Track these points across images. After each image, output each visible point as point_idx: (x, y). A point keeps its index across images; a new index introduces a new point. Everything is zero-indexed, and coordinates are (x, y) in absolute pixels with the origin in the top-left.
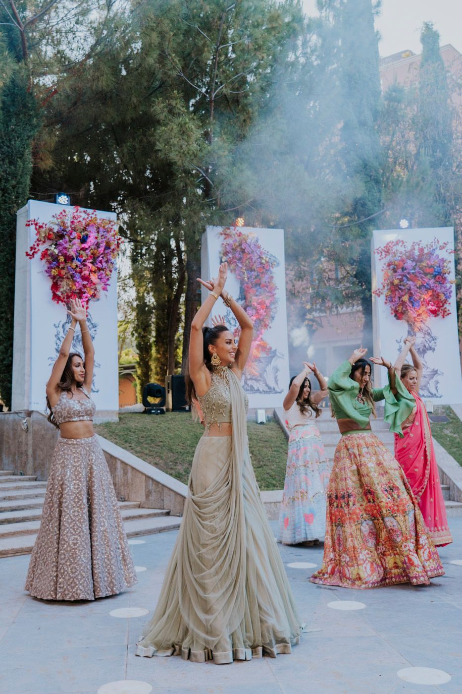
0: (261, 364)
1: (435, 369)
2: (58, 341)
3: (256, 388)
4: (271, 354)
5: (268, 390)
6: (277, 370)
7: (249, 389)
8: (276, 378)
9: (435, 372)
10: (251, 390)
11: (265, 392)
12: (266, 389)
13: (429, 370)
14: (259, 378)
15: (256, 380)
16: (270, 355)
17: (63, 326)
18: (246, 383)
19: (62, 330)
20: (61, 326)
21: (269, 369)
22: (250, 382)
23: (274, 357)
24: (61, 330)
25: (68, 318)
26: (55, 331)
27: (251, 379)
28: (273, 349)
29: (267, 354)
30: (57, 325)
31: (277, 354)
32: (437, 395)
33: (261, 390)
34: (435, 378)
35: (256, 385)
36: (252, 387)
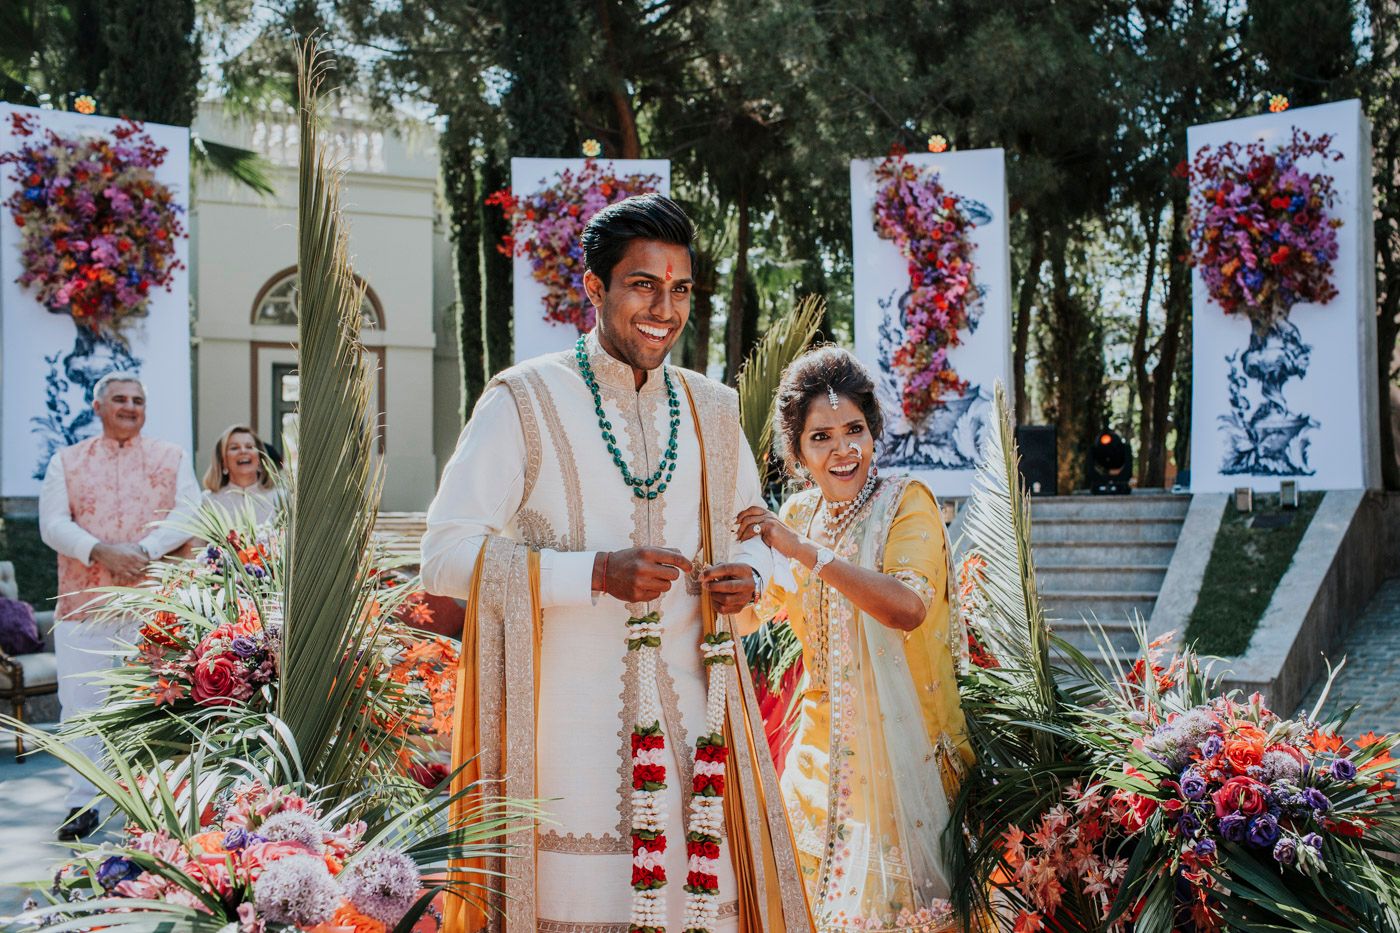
0: (946, 414)
1: (1304, 415)
3: (936, 460)
4: (970, 394)
5: (960, 463)
6: (979, 424)
7: (922, 460)
8: (976, 439)
9: (1302, 422)
10: (927, 463)
11: (956, 467)
12: (956, 461)
13: (1290, 417)
14: (942, 441)
15: (937, 444)
16: (967, 396)
18: (916, 450)
21: (965, 423)
22: (924, 449)
23: (973, 399)
27: (927, 442)
28: (973, 386)
29: (961, 395)
31: (981, 393)
32: (1305, 469)
33: (946, 463)
34: (1303, 434)
35: (936, 454)
36: (928, 457)
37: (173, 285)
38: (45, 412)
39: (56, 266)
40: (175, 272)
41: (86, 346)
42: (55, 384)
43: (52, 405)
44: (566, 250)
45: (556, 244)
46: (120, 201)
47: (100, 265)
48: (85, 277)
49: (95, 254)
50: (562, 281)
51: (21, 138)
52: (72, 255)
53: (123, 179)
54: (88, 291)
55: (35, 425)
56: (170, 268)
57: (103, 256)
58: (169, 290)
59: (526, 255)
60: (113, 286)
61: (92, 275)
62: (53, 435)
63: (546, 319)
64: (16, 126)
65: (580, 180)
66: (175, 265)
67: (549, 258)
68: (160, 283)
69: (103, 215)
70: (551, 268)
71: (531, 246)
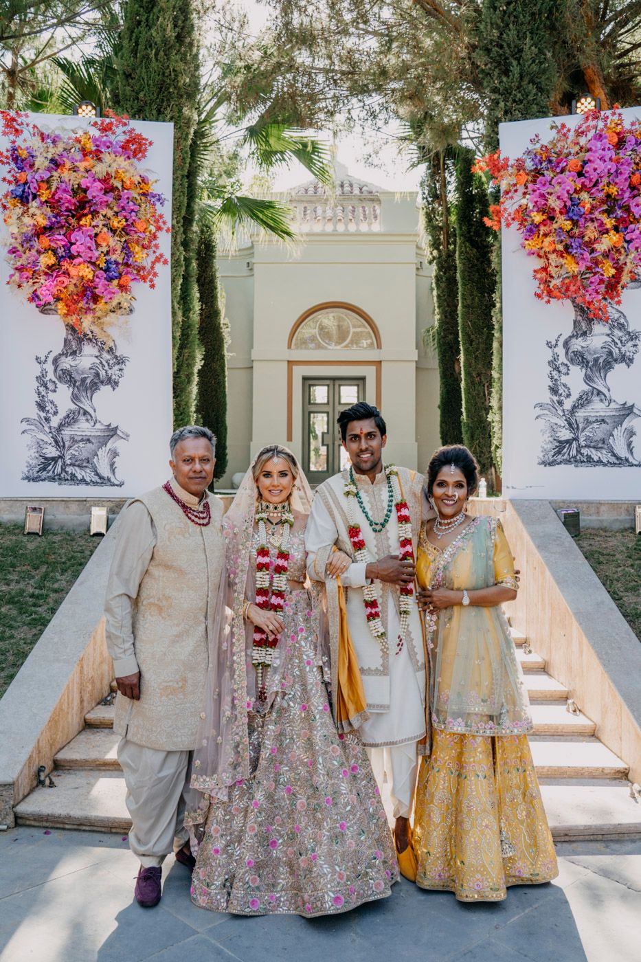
2: (554, 373)
17: (566, 344)
19: (564, 351)
20: (561, 343)
24: (560, 350)
25: (574, 328)
26: (548, 355)
30: (554, 343)
37: (156, 280)
38: (34, 412)
39: (35, 263)
40: (159, 267)
41: (74, 344)
42: (45, 385)
43: (41, 407)
44: (565, 210)
45: (554, 203)
46: (95, 191)
47: (80, 260)
48: (67, 273)
49: (74, 249)
50: (560, 247)
51: (12, 137)
52: (54, 251)
53: (100, 169)
54: (71, 288)
55: (25, 426)
56: (153, 263)
57: (82, 249)
58: (152, 286)
59: (515, 225)
60: (92, 281)
61: (73, 271)
62: (41, 436)
63: (538, 296)
64: (7, 126)
65: (580, 133)
66: (157, 260)
67: (544, 223)
68: (144, 279)
69: (82, 205)
70: (545, 235)
71: (523, 213)
